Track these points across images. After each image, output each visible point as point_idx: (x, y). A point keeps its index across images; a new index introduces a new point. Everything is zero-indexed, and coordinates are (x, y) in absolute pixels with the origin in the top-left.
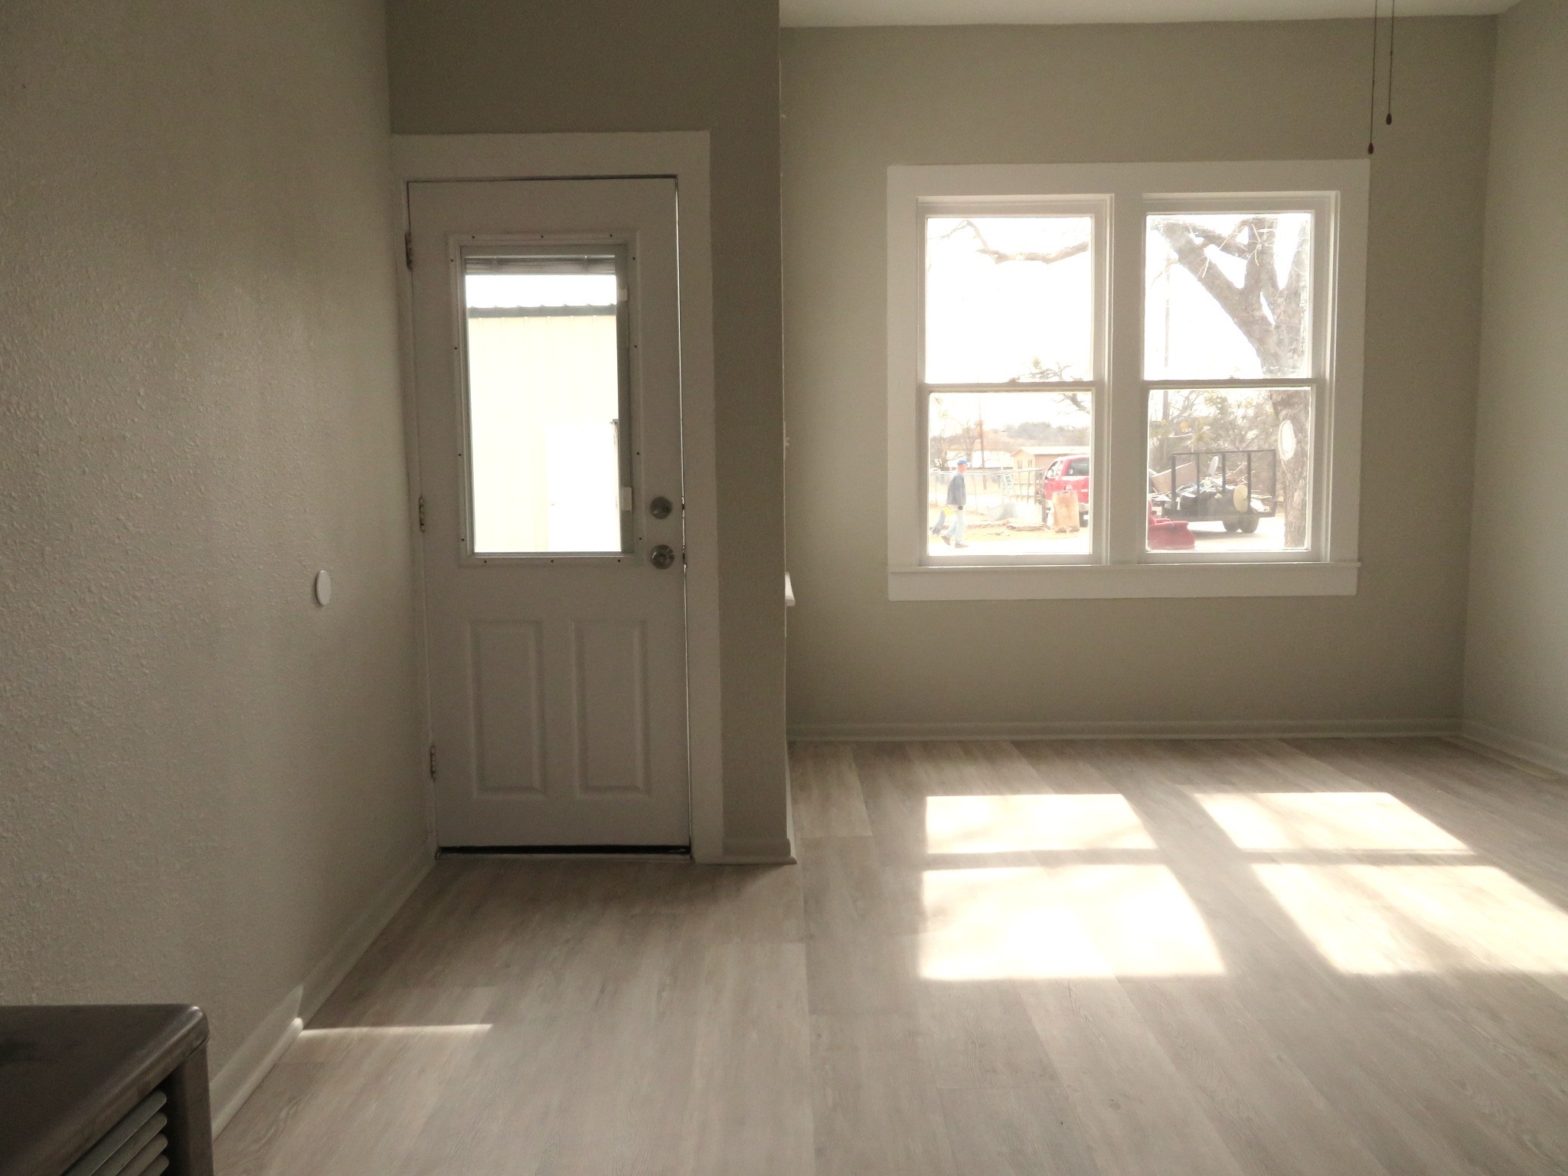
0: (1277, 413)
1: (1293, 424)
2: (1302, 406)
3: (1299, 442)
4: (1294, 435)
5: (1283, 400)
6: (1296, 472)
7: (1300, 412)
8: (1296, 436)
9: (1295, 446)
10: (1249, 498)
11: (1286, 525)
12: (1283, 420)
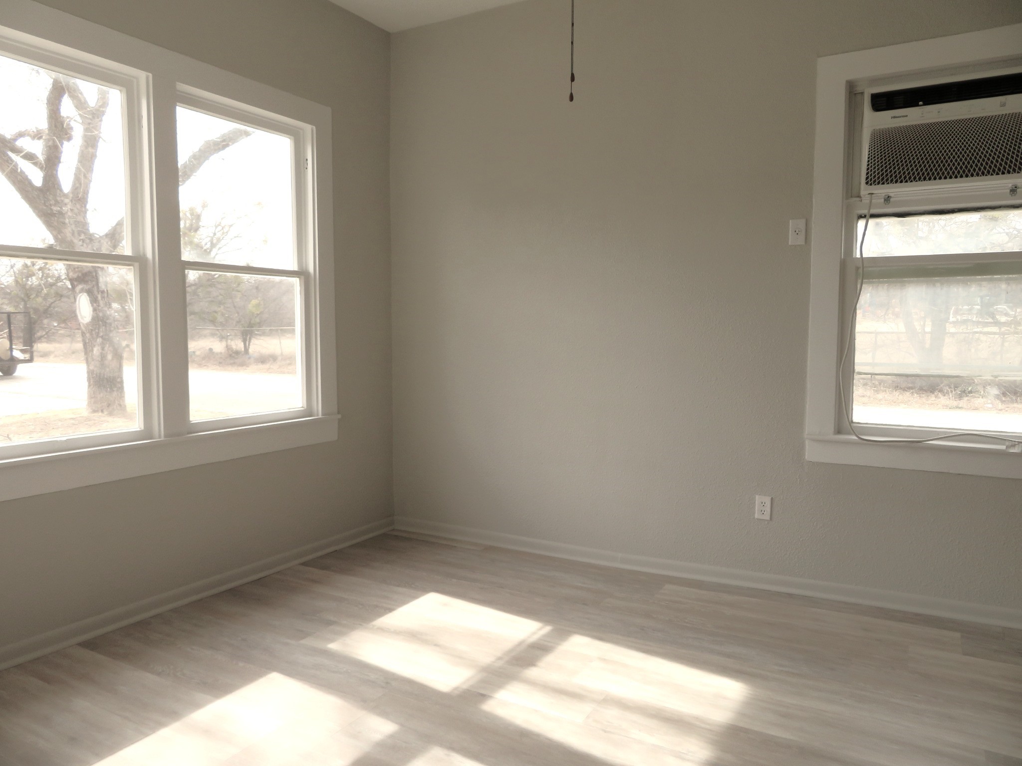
0: (74, 287)
1: (89, 295)
2: (94, 283)
3: (95, 310)
4: (90, 305)
5: (78, 277)
6: (94, 333)
7: (93, 287)
8: (92, 305)
9: (92, 313)
10: (11, 349)
11: (88, 372)
12: (80, 292)
